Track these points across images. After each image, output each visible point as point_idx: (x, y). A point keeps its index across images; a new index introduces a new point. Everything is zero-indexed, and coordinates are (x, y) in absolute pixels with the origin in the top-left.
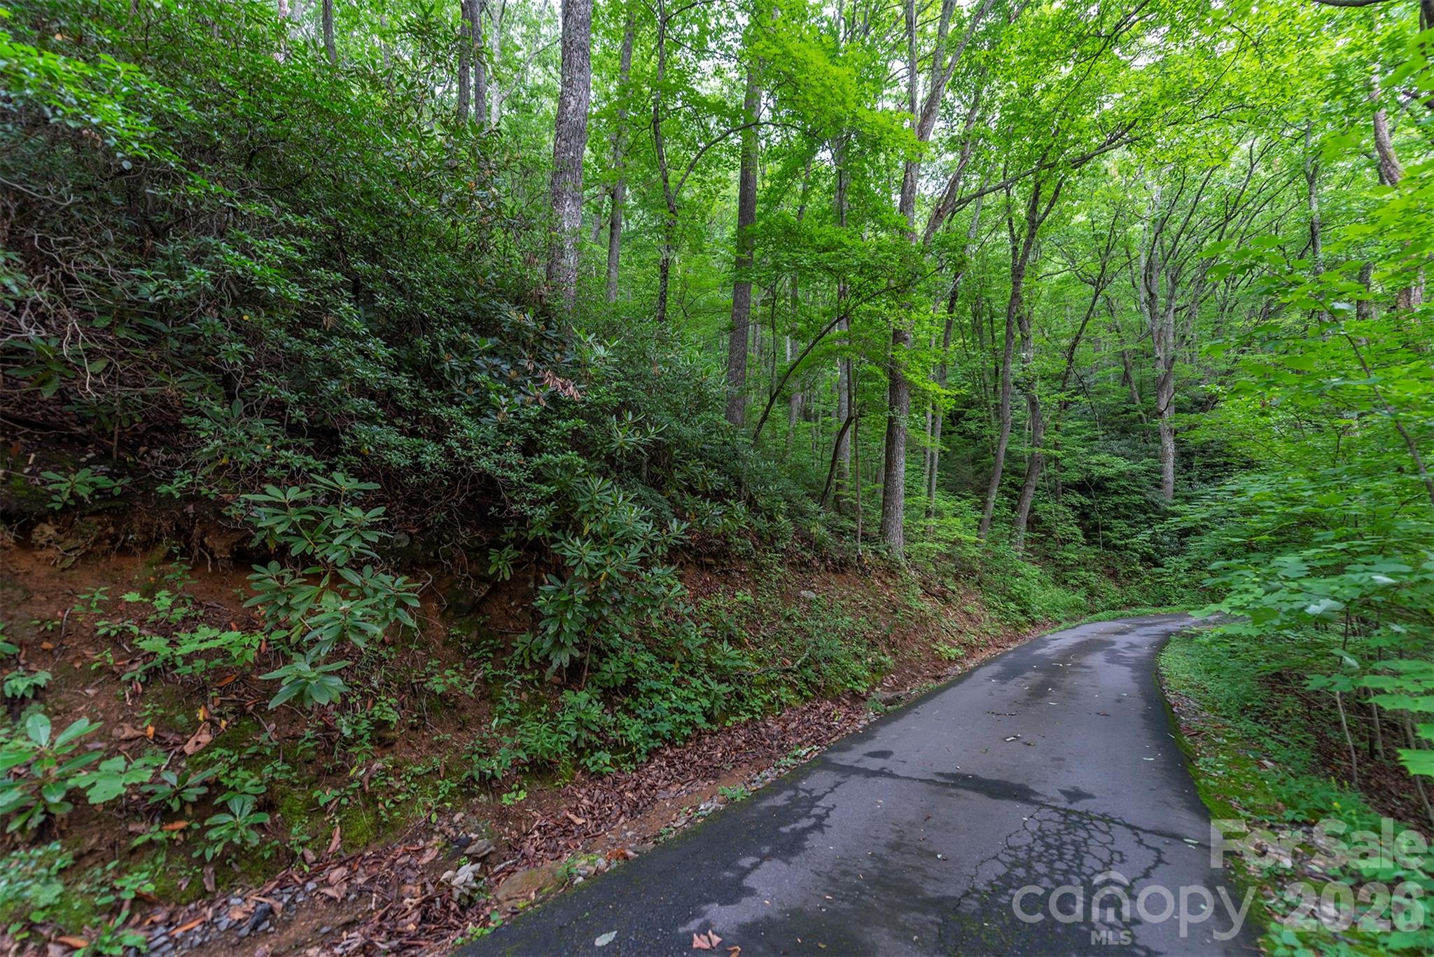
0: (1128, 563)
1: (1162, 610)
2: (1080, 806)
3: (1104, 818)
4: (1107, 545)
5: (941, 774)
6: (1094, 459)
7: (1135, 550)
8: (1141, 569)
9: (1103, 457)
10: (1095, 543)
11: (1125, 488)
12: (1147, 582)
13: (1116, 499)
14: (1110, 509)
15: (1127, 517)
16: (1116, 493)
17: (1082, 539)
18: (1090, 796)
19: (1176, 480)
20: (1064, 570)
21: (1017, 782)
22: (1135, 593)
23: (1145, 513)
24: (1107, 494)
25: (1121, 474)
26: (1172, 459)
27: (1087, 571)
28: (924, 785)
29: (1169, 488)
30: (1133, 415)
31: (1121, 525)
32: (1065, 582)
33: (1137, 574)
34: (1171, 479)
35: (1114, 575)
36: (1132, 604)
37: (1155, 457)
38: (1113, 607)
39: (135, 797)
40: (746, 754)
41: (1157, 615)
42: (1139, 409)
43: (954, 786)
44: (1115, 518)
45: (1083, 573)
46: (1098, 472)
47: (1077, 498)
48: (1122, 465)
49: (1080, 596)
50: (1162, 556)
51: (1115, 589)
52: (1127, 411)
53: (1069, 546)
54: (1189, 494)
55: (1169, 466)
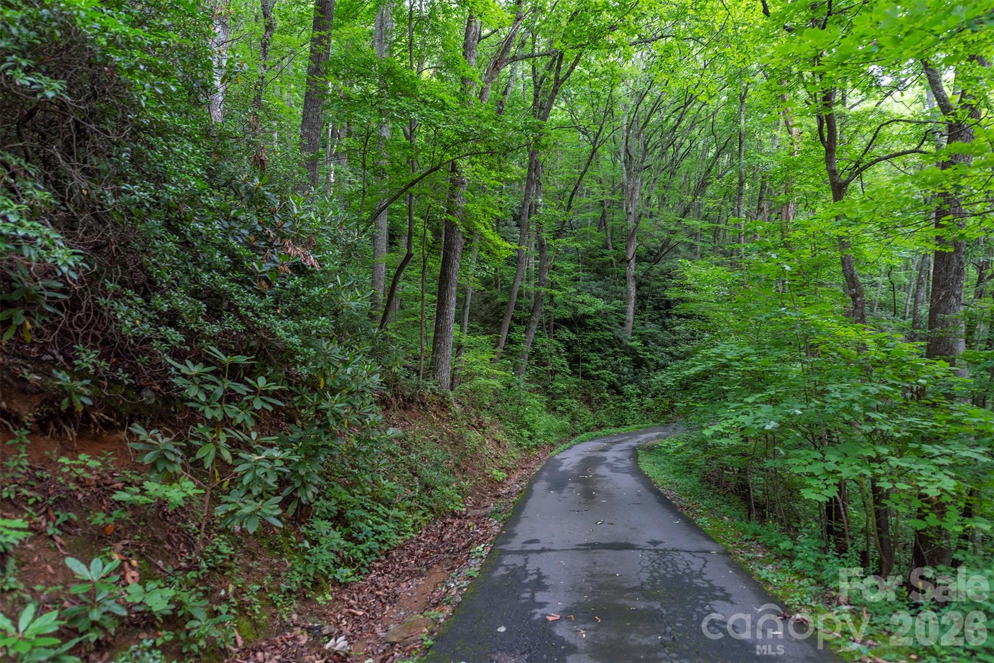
0: (599, 391)
1: (621, 430)
2: (659, 547)
3: (673, 550)
4: (586, 376)
5: (579, 545)
6: (580, 298)
7: (605, 381)
8: (607, 395)
9: (587, 297)
10: (577, 373)
11: (600, 325)
12: (612, 407)
13: (593, 334)
14: (589, 343)
15: (600, 351)
16: (593, 329)
17: (569, 371)
18: (662, 542)
19: (634, 319)
20: (553, 399)
21: (623, 541)
22: (604, 418)
23: (613, 347)
24: (586, 330)
25: (598, 313)
26: (633, 301)
27: (570, 398)
28: (576, 552)
29: (630, 326)
30: (606, 259)
31: (594, 357)
32: (555, 409)
33: (604, 399)
34: (631, 318)
35: (588, 401)
36: (600, 427)
37: (621, 299)
38: (588, 430)
39: (134, 616)
40: (431, 558)
41: (619, 433)
42: (610, 255)
43: (592, 549)
44: (592, 351)
45: (568, 400)
46: (583, 309)
47: (566, 334)
48: (600, 304)
49: (566, 421)
50: (623, 385)
51: (589, 413)
52: (602, 255)
53: (558, 376)
54: (643, 332)
55: (631, 308)
